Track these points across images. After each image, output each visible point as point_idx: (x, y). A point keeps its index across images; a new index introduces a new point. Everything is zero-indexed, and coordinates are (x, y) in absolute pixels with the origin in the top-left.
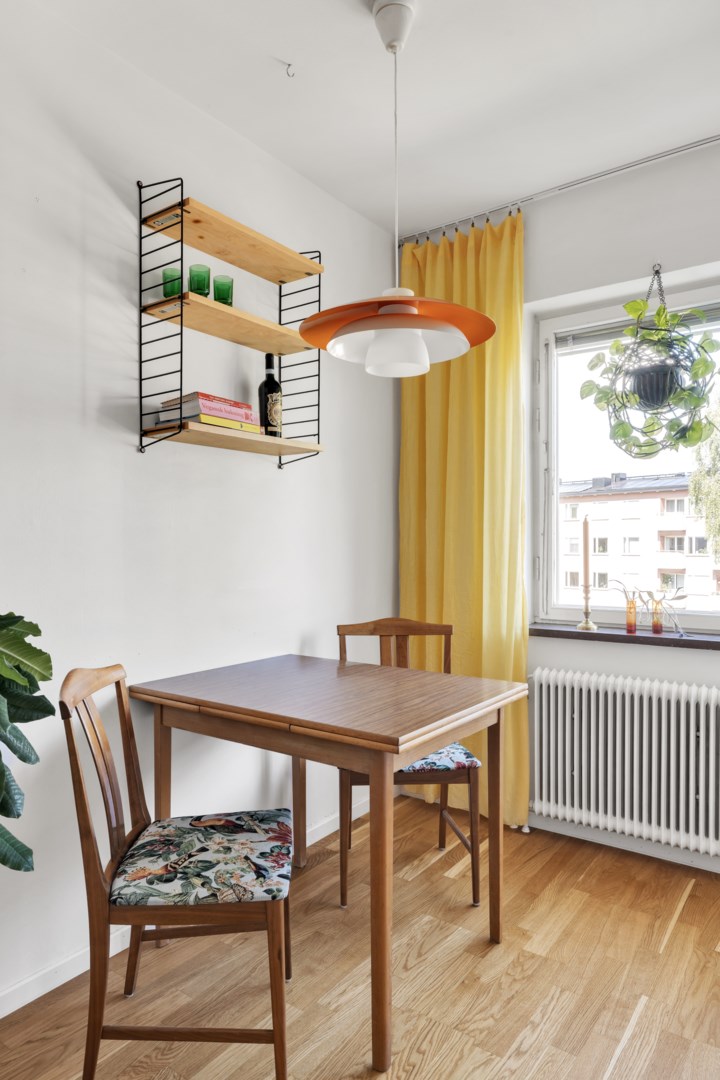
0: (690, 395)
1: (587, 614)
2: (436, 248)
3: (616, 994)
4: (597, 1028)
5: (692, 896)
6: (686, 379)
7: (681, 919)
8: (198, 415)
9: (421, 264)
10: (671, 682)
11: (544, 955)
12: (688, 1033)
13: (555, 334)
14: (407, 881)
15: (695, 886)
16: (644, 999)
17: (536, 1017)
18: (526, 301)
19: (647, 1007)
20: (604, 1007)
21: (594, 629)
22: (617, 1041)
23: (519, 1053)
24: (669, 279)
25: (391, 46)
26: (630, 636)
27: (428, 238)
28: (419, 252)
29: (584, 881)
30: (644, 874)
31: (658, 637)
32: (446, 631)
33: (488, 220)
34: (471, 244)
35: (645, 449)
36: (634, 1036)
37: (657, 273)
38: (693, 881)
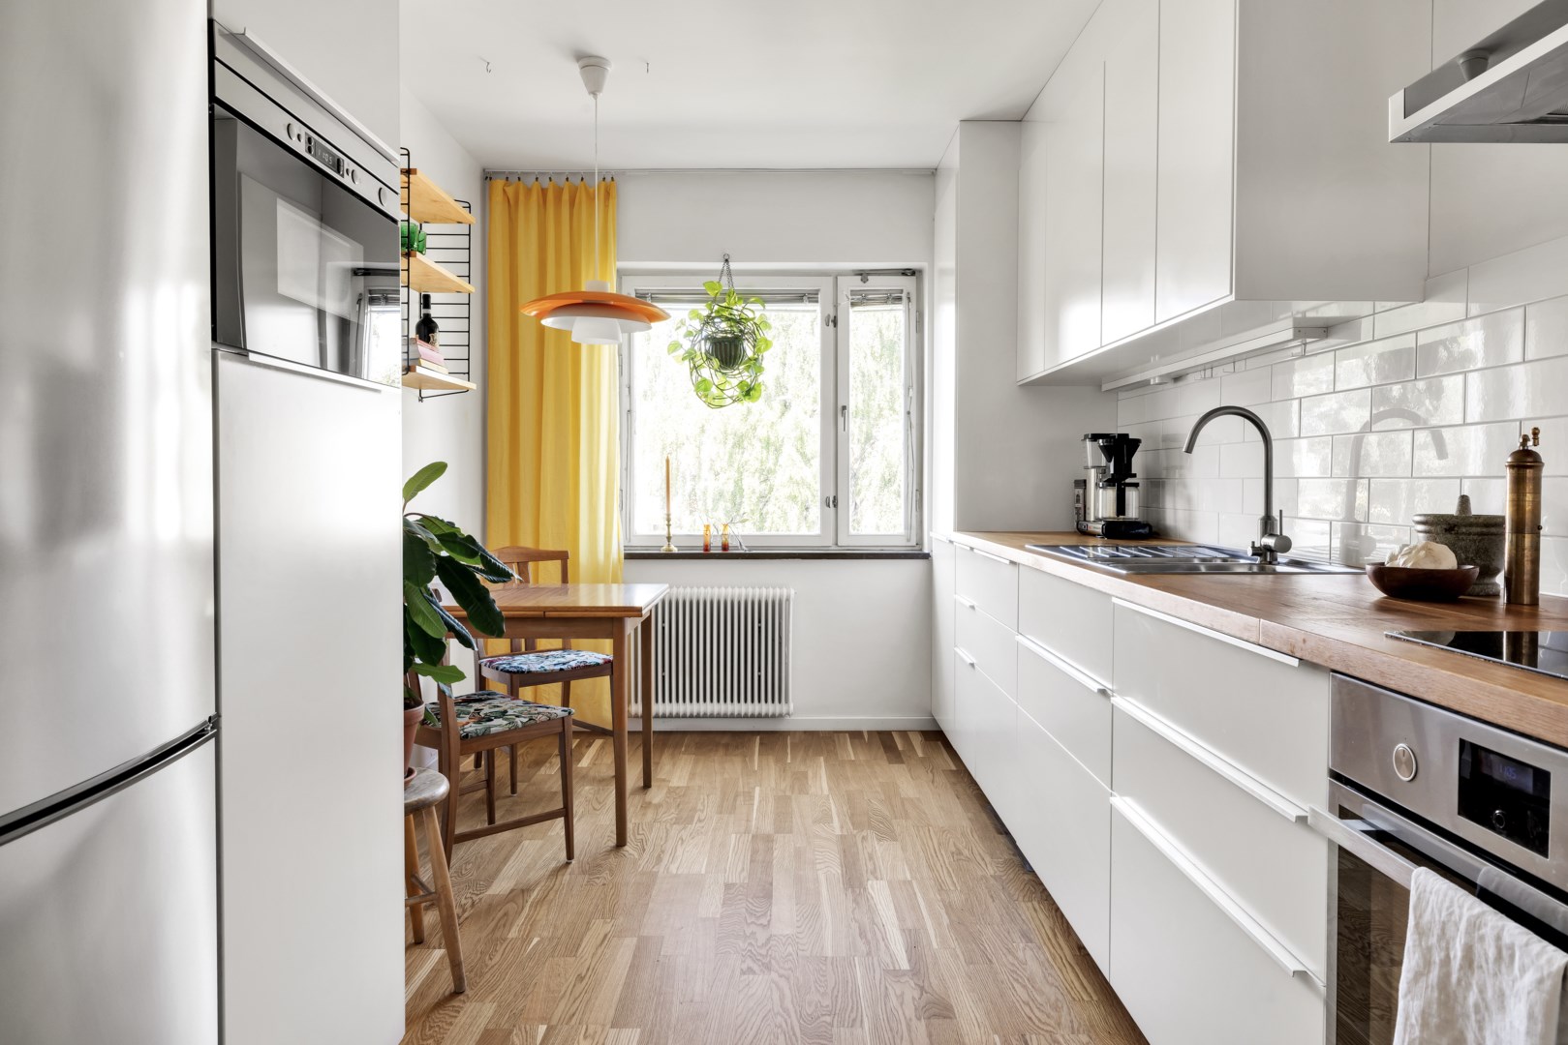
0: (754, 364)
1: (669, 538)
2: (529, 191)
3: (741, 789)
4: (738, 802)
5: (761, 744)
6: (748, 349)
7: (759, 754)
8: (418, 359)
9: (512, 202)
10: (740, 587)
11: (685, 785)
12: (788, 793)
13: (636, 290)
14: (551, 775)
15: (760, 739)
16: (757, 789)
17: (700, 807)
18: (618, 260)
19: (761, 791)
20: (736, 796)
21: (675, 550)
22: (753, 804)
23: (700, 821)
24: (733, 266)
25: (594, 93)
26: (706, 555)
27: (519, 179)
28: (510, 191)
29: (685, 751)
30: (725, 740)
31: (726, 554)
32: (562, 556)
33: (582, 179)
34: (566, 197)
35: (717, 402)
36: (760, 802)
37: (727, 261)
38: (758, 737)
